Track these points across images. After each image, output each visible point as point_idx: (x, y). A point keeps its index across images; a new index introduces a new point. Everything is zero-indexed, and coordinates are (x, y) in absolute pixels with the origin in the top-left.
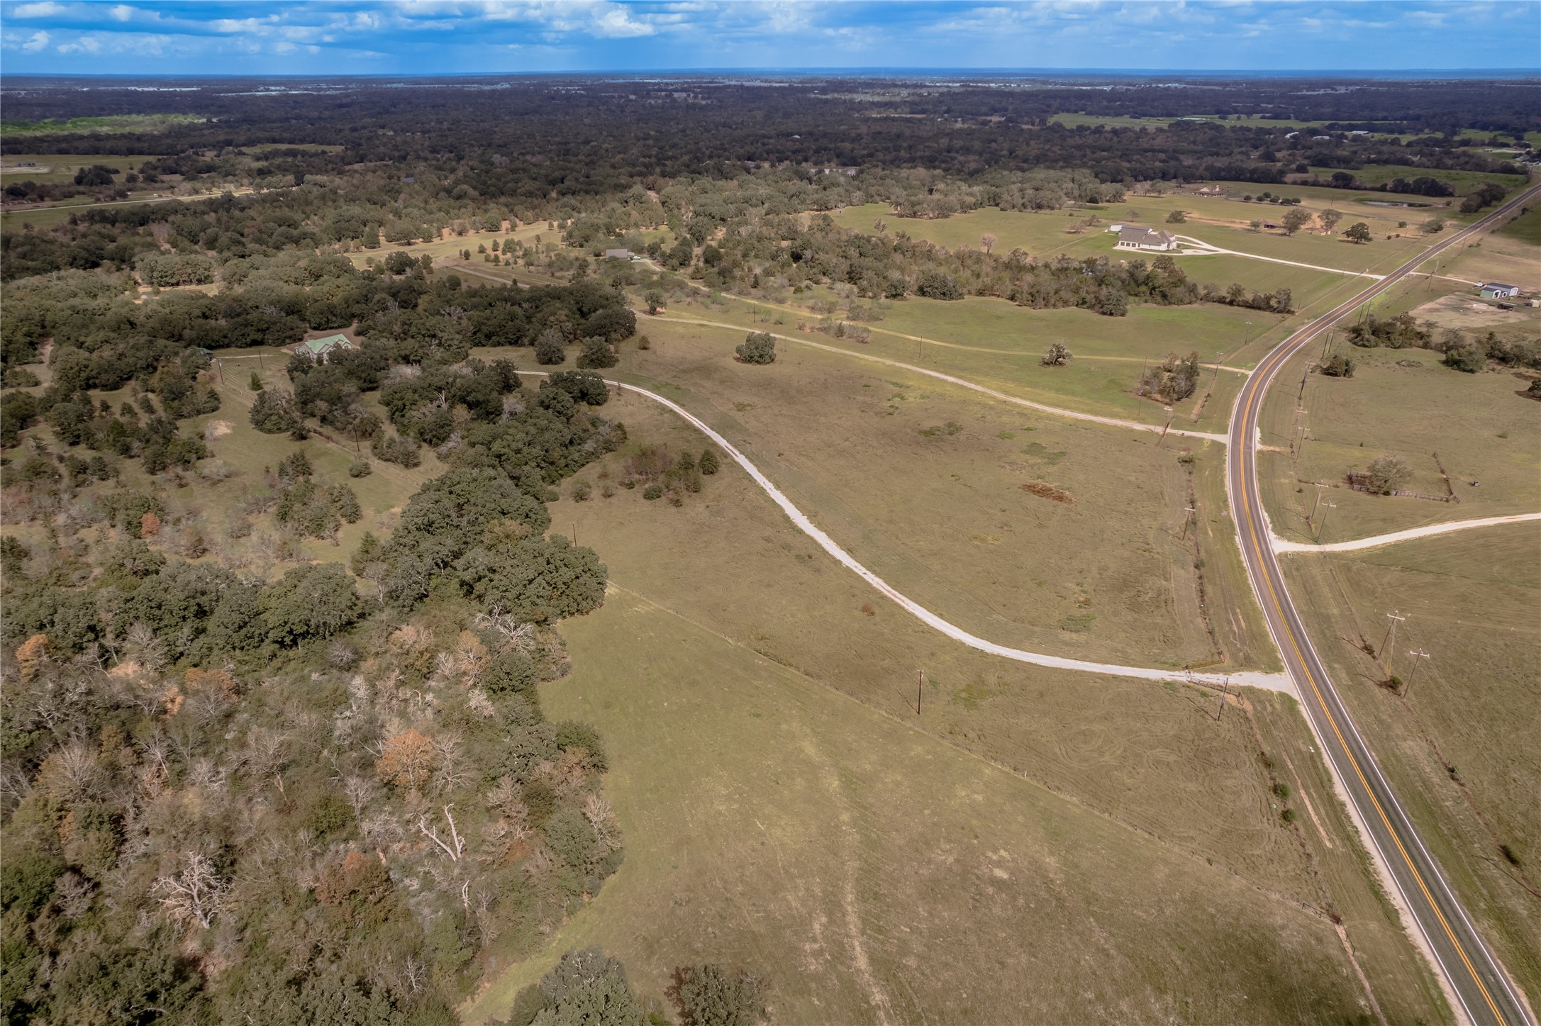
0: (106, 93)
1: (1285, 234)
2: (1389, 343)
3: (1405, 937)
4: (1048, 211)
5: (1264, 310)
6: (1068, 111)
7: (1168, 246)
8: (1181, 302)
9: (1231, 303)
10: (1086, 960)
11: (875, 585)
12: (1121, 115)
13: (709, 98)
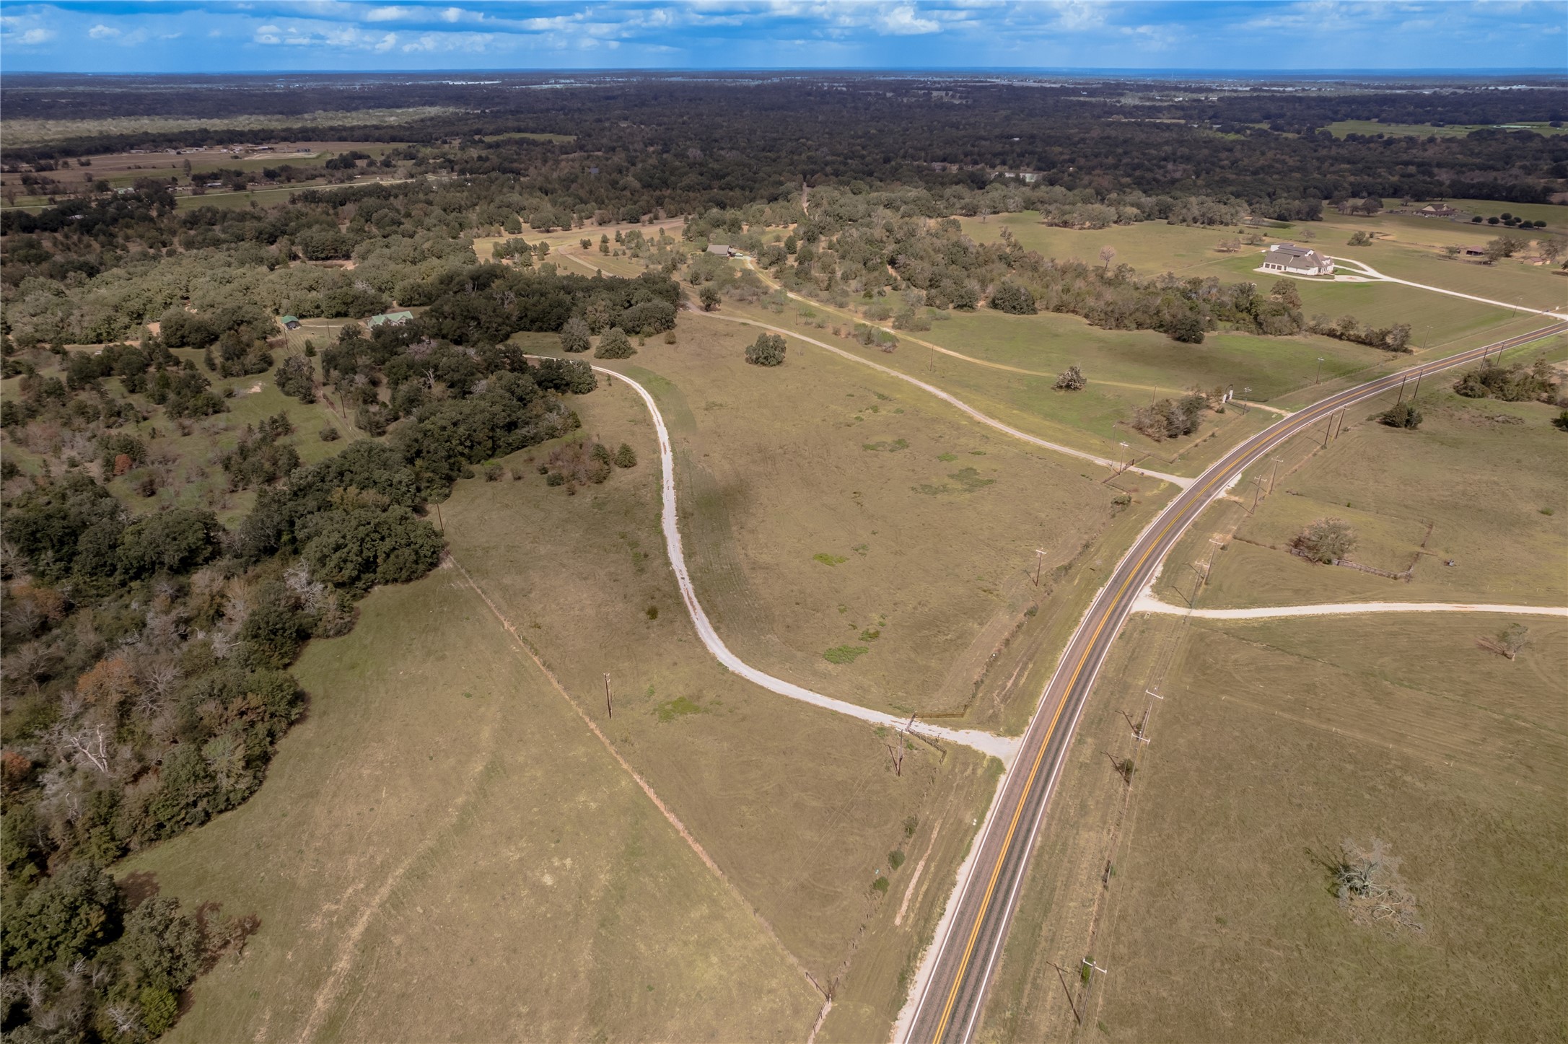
0: (427, 87)
1: (1485, 263)
2: (1500, 394)
3: (890, 1027)
4: (1221, 227)
5: (1377, 347)
6: (1358, 118)
7: (1319, 271)
8: (1279, 332)
9: (1340, 337)
10: (551, 977)
11: (683, 591)
12: (1423, 122)
13: (966, 98)
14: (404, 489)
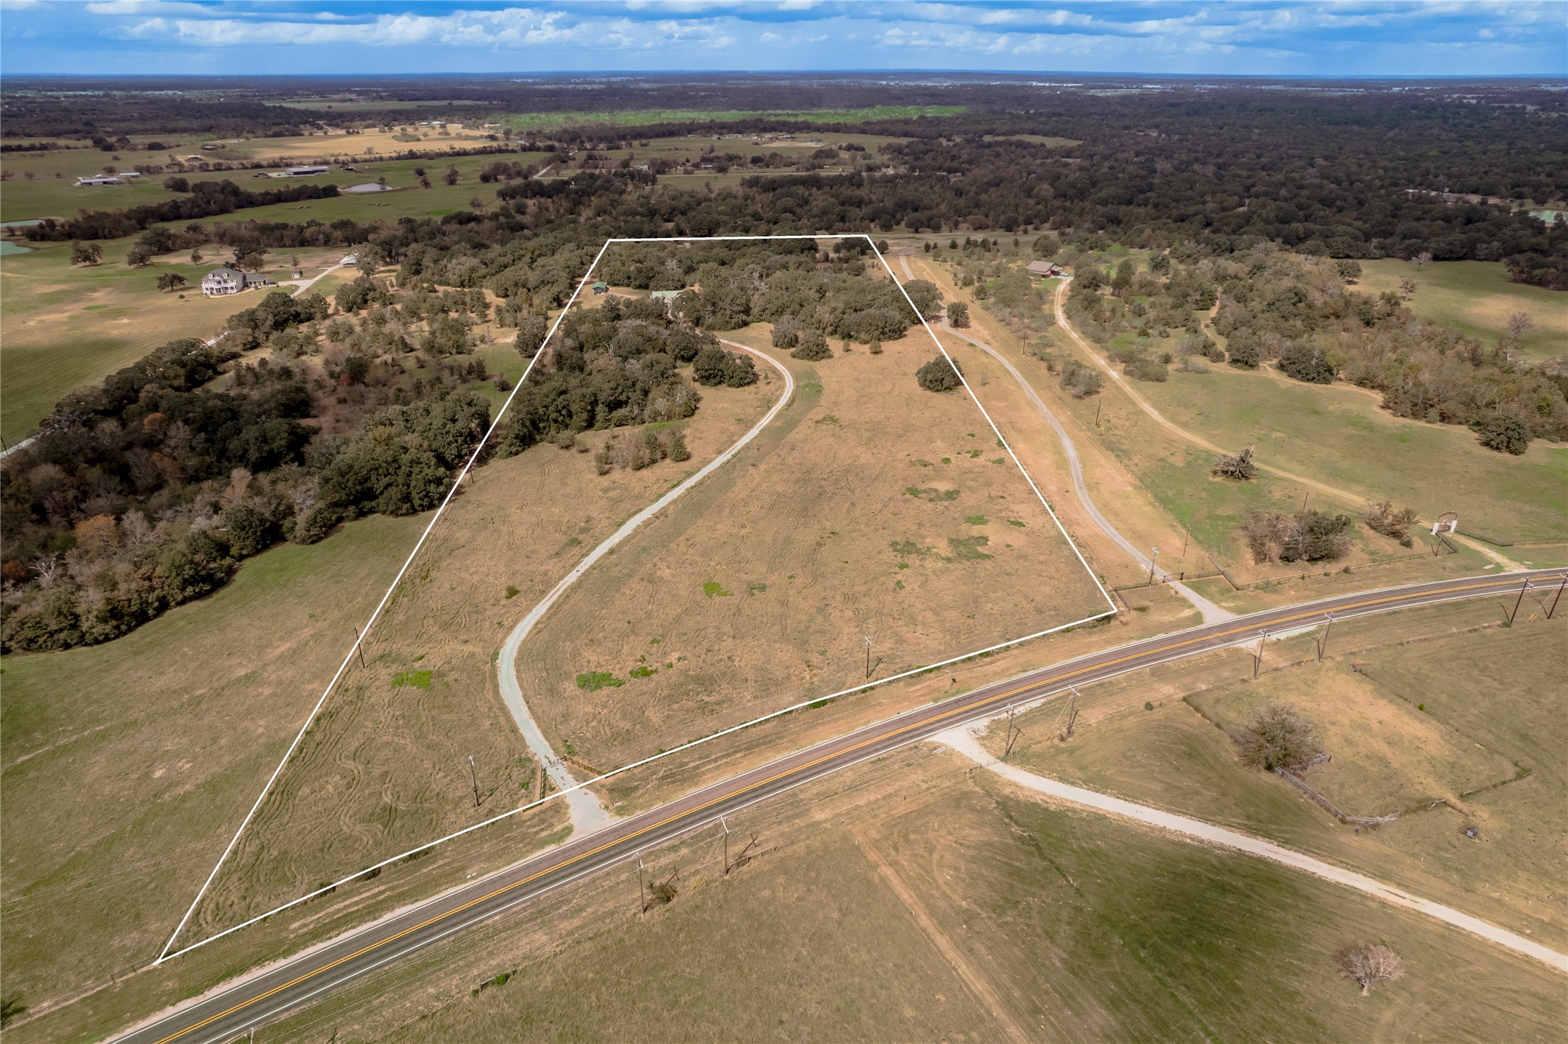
11: (562, 582)
14: (451, 439)
